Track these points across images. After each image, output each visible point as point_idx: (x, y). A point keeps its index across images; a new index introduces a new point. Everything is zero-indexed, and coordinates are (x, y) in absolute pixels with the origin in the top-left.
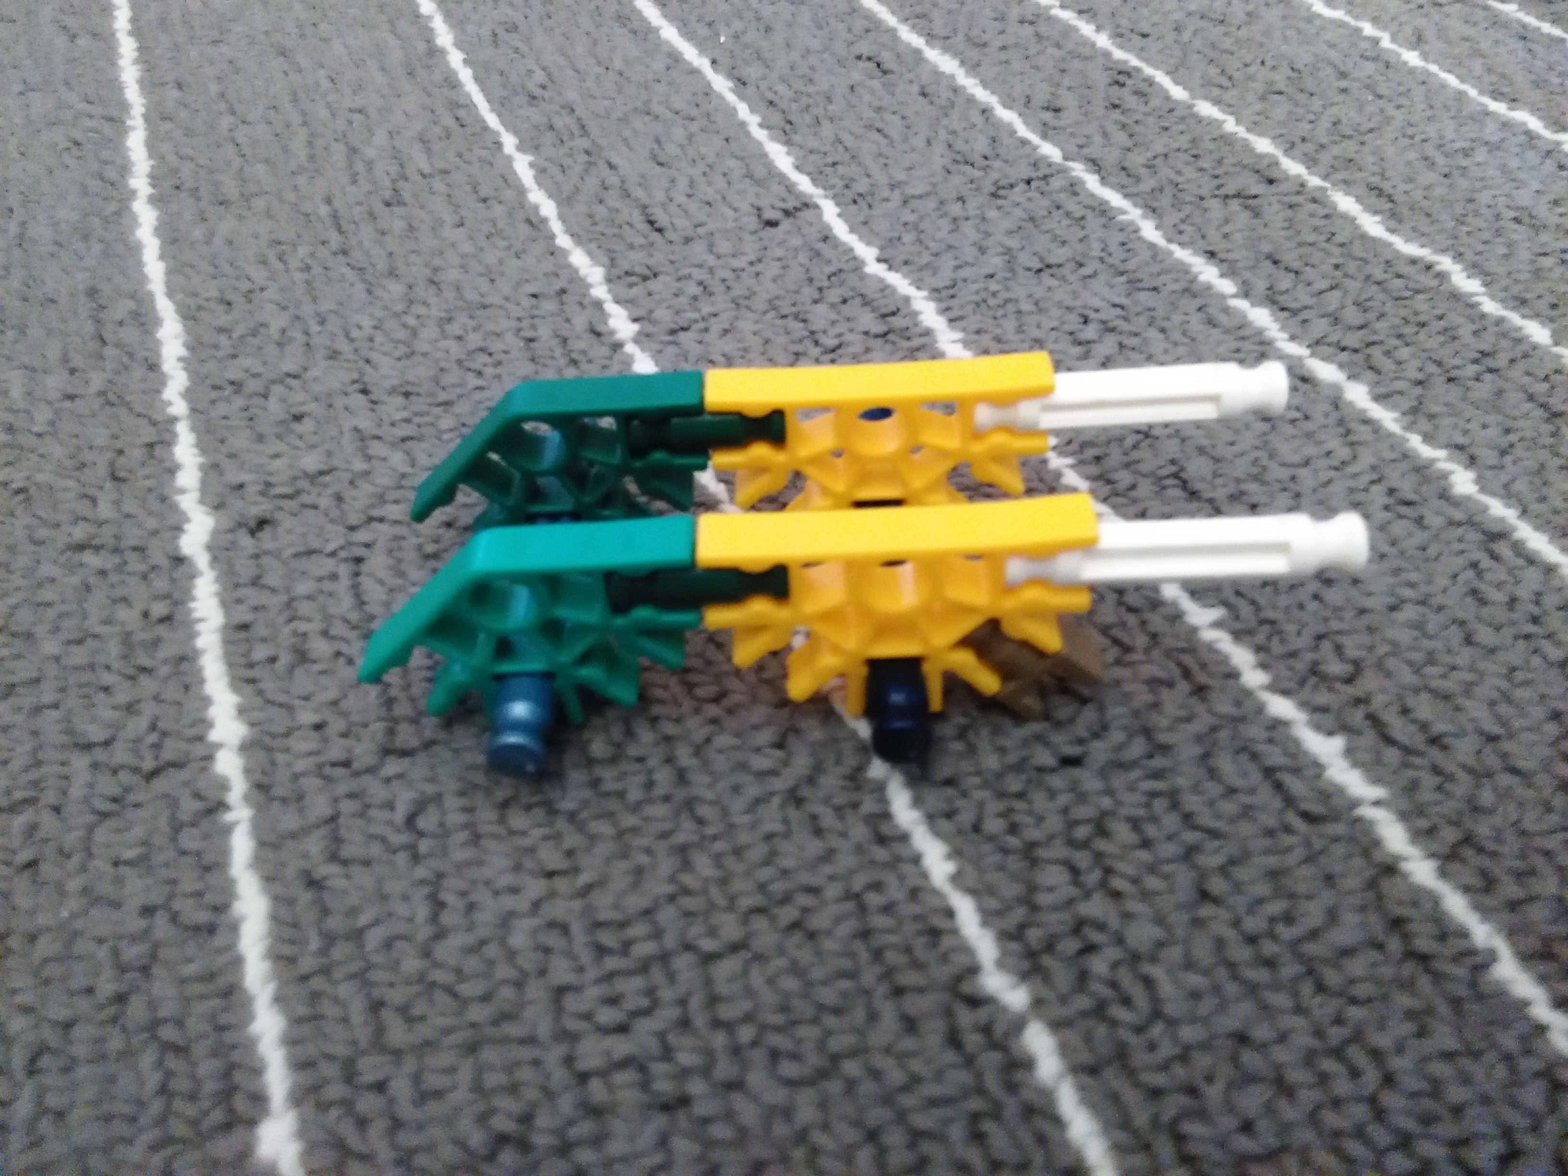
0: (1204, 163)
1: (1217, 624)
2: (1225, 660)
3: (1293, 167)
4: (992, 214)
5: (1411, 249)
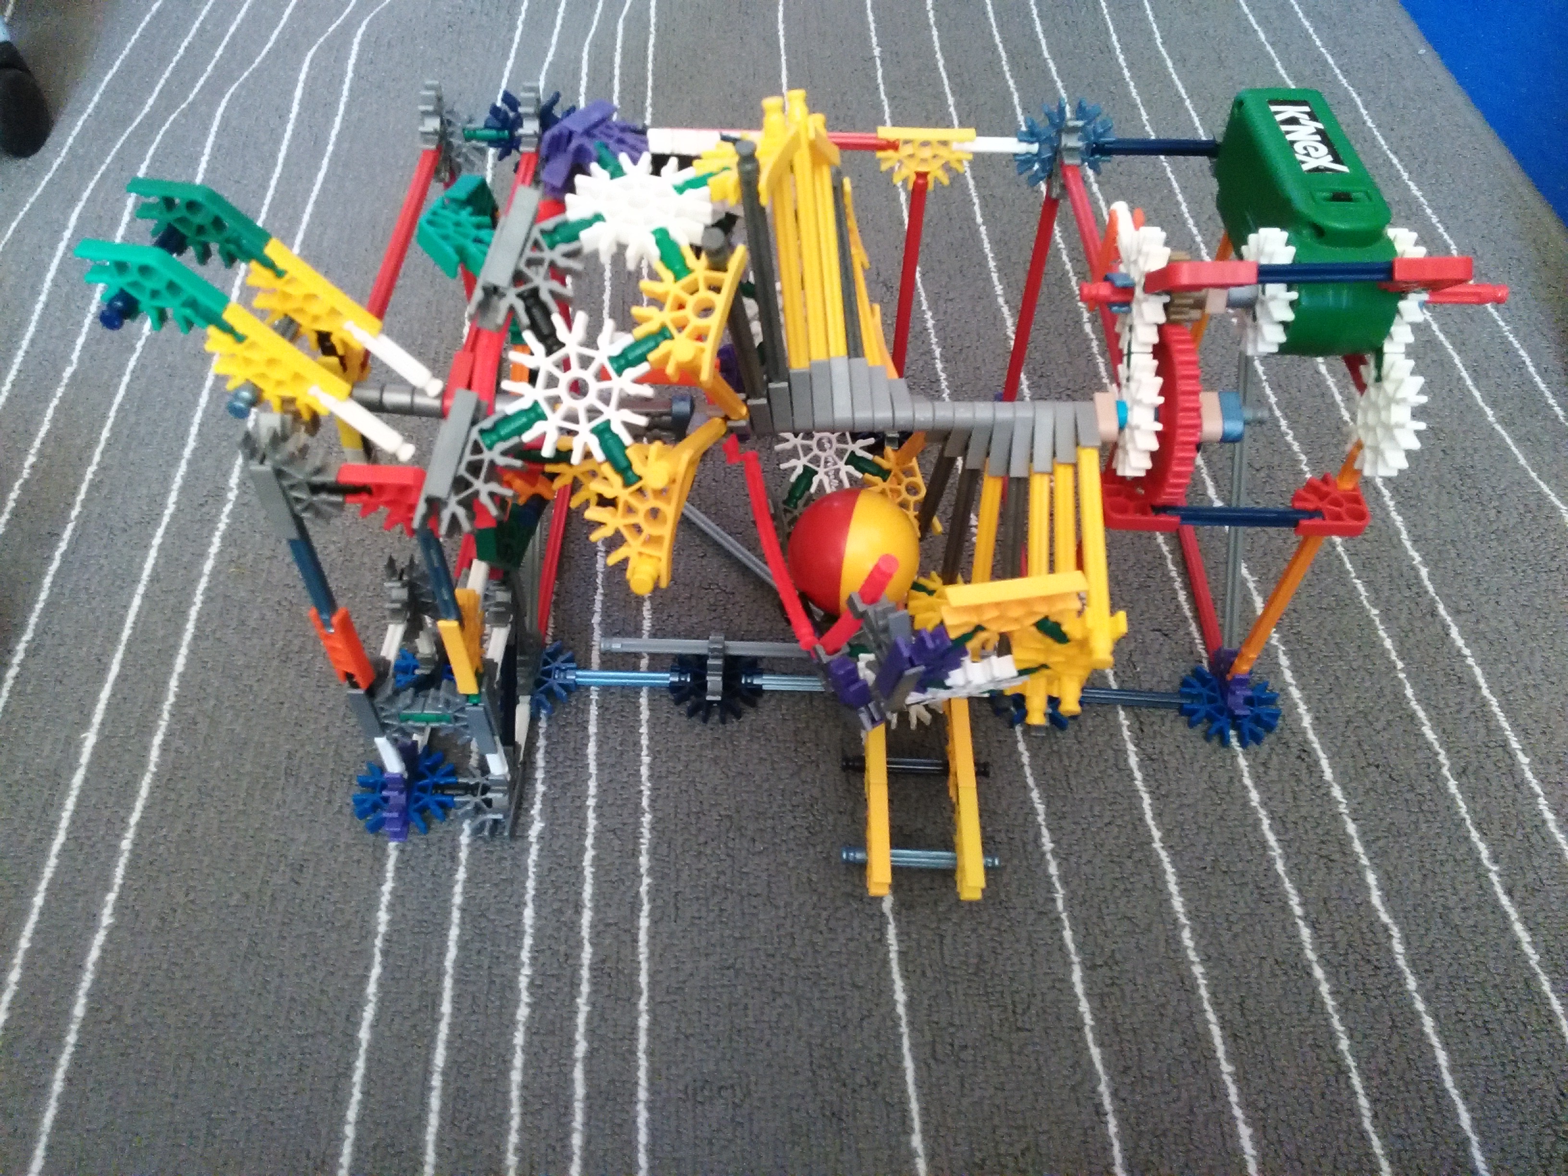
0: (1320, 831)
1: (1230, 1074)
2: (1226, 1088)
3: (1358, 847)
4: (1216, 829)
5: (1385, 918)
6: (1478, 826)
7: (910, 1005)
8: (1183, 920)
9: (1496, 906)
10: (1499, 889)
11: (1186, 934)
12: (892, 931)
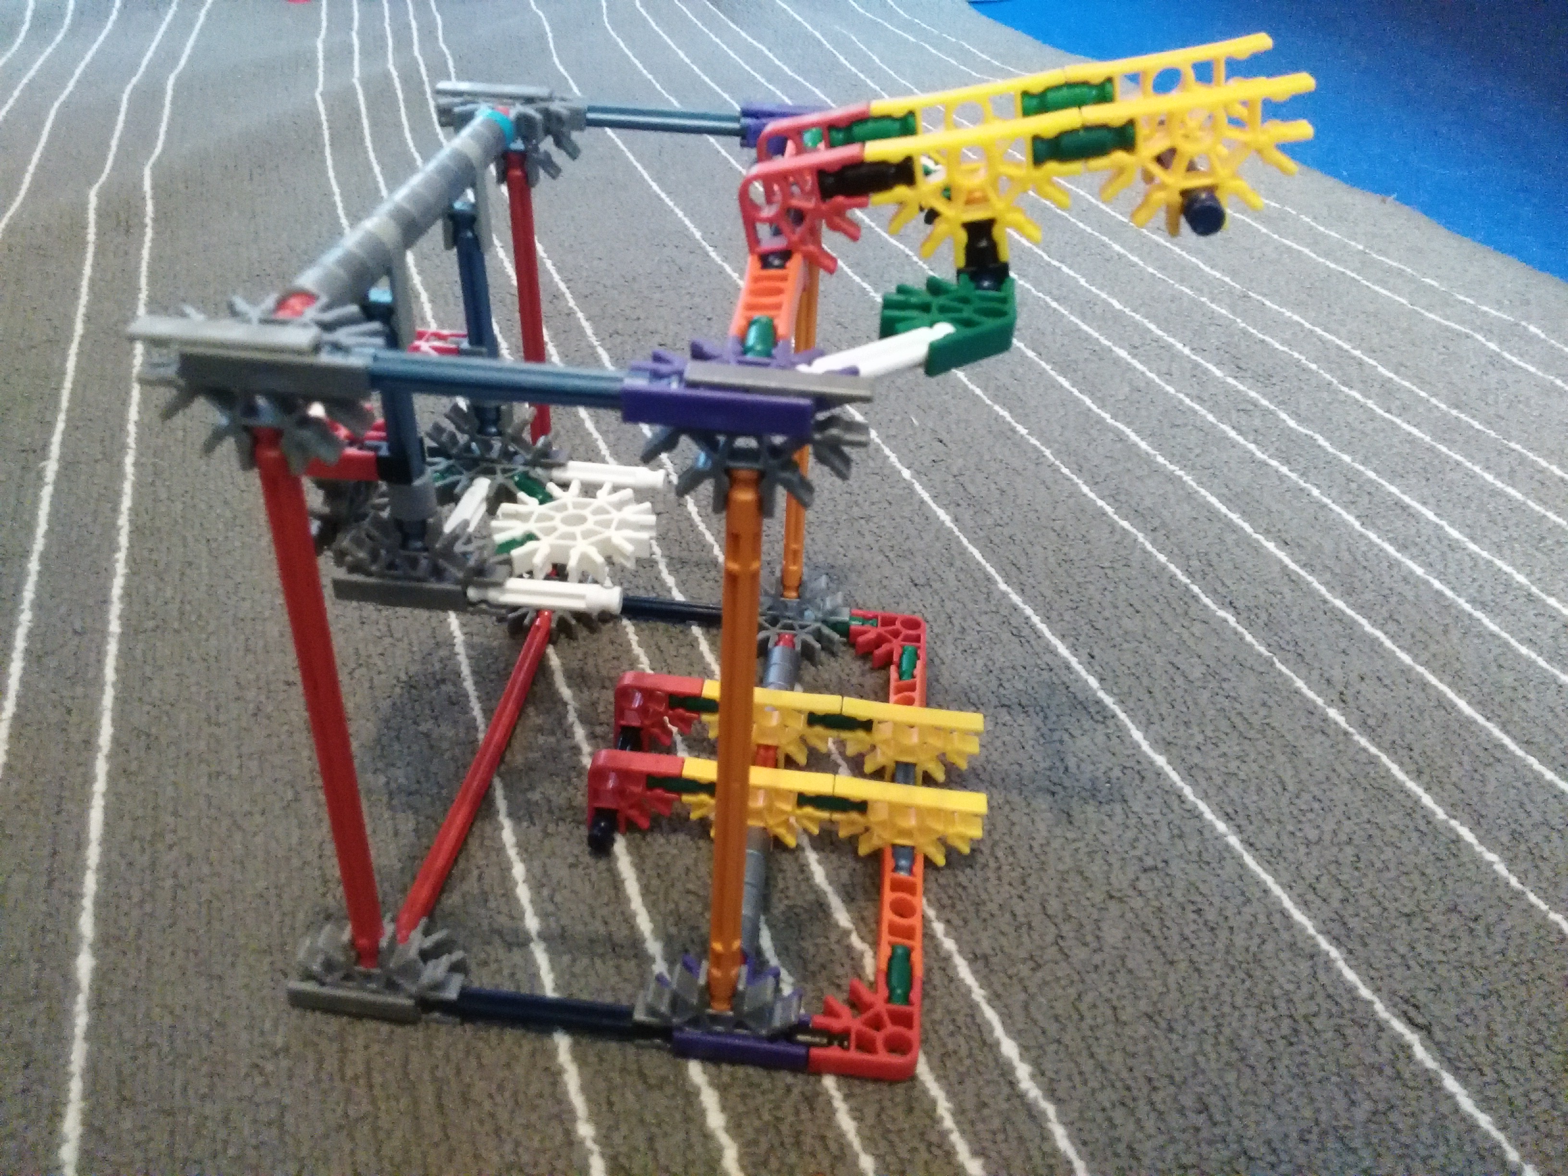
6: (1345, 384)
7: (956, 520)
8: (1152, 452)
9: (1384, 419)
10: (1380, 412)
11: (1160, 459)
12: (918, 487)
